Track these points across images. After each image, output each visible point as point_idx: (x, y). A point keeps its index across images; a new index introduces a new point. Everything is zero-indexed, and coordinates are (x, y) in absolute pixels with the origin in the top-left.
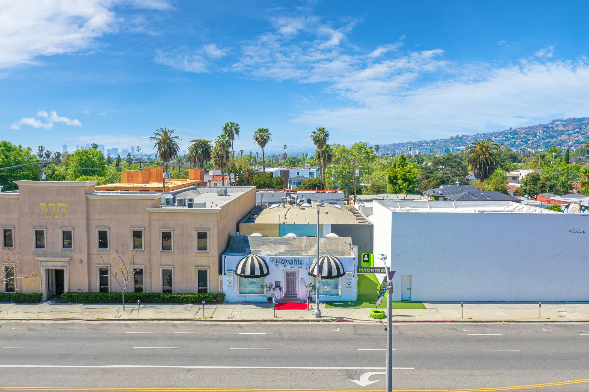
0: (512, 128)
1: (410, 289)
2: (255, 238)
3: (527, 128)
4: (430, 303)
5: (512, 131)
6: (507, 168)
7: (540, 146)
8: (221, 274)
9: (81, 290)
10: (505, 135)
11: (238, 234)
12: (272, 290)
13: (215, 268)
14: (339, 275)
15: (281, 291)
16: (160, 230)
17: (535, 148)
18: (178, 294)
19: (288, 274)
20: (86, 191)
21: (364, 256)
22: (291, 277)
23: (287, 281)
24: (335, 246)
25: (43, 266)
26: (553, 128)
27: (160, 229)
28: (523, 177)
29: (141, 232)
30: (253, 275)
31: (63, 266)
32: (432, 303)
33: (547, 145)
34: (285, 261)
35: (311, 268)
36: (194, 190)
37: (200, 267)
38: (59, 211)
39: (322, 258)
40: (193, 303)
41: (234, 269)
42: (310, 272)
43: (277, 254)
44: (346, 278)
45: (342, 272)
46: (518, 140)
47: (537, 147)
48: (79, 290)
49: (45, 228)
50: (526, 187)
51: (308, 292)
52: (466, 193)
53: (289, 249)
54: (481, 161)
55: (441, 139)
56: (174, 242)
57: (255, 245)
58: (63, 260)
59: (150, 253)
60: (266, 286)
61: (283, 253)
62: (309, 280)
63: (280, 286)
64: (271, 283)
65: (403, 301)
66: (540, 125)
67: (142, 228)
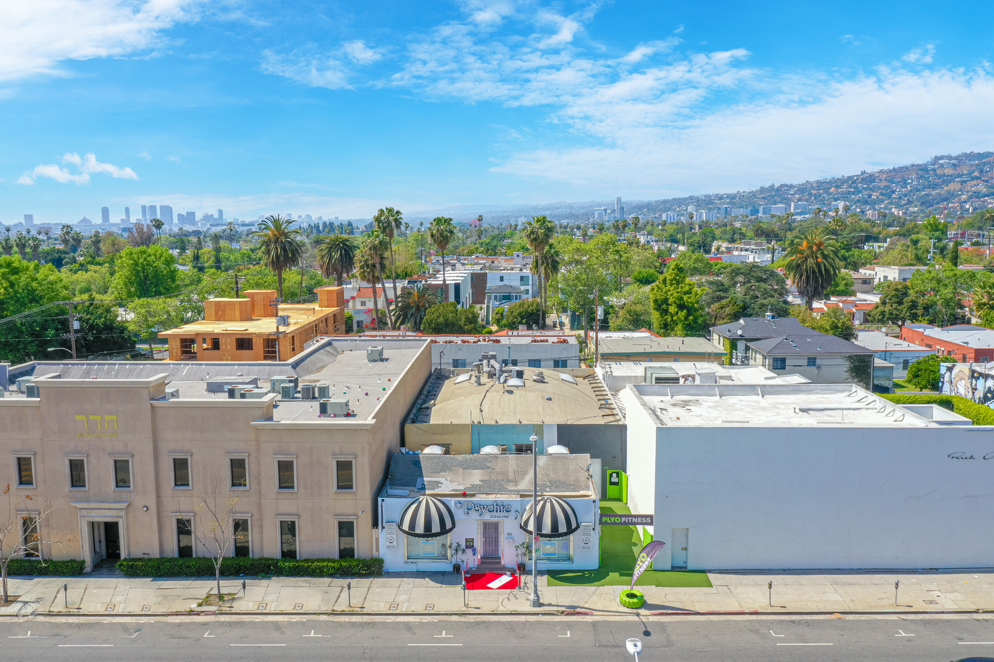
0: (865, 171)
1: (686, 549)
2: (431, 457)
3: (890, 171)
4: (719, 573)
5: (865, 175)
6: (854, 262)
7: (912, 202)
8: (377, 528)
9: (148, 554)
10: (852, 183)
11: (403, 450)
12: (460, 553)
13: (367, 518)
14: (570, 531)
15: (474, 554)
16: (274, 458)
17: (904, 205)
18: (306, 560)
19: (486, 525)
20: (150, 394)
21: (611, 475)
22: (491, 531)
23: (485, 536)
24: (563, 473)
25: (84, 516)
26: (934, 170)
27: (274, 456)
28: (880, 279)
29: (244, 460)
30: (428, 533)
31: (118, 517)
32: (721, 573)
33: (925, 200)
34: (482, 507)
35: (525, 518)
36: (328, 348)
37: (342, 517)
38: (107, 428)
39: (541, 503)
40: (331, 575)
41: (398, 520)
42: (522, 525)
43: (468, 488)
44: (582, 533)
45: (574, 526)
46: (875, 192)
47: (907, 204)
48: (144, 554)
49: (86, 455)
50: (885, 306)
51: (520, 556)
52: (782, 338)
53: (487, 478)
54: (809, 268)
55: (744, 192)
56: (297, 477)
57: (431, 471)
58: (117, 507)
59: (260, 494)
60: (450, 547)
61: (477, 485)
62: (522, 537)
63: (473, 546)
64: (458, 543)
65: (674, 569)
66: (913, 165)
67: (244, 454)
